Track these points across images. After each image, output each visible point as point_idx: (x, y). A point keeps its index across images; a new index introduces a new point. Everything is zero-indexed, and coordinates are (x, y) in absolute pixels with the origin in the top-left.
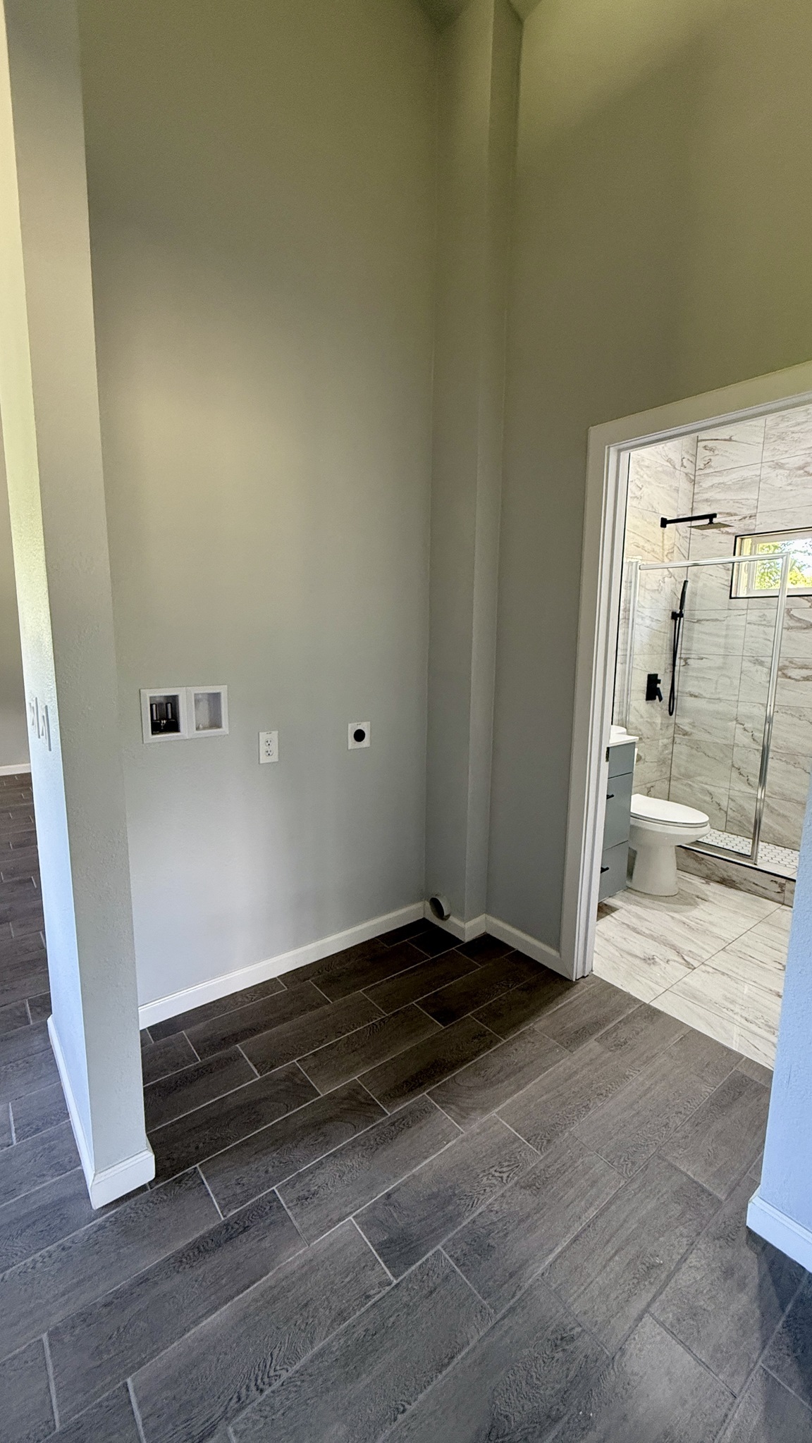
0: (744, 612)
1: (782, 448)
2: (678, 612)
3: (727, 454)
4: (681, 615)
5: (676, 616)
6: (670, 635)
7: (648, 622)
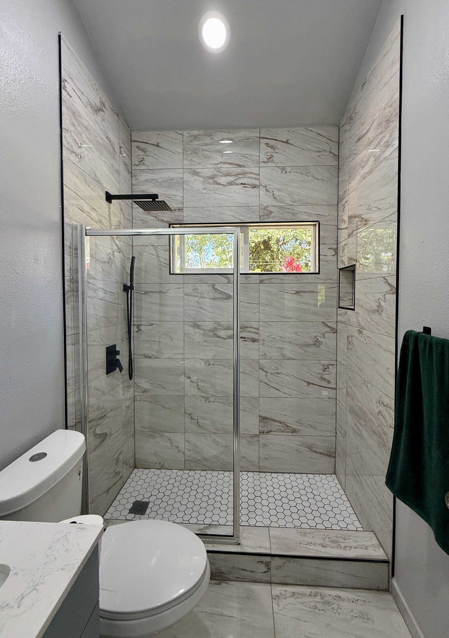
0: (181, 286)
1: (197, 160)
2: (129, 285)
3: (157, 157)
4: (132, 287)
5: (128, 289)
6: (123, 306)
7: (101, 294)
